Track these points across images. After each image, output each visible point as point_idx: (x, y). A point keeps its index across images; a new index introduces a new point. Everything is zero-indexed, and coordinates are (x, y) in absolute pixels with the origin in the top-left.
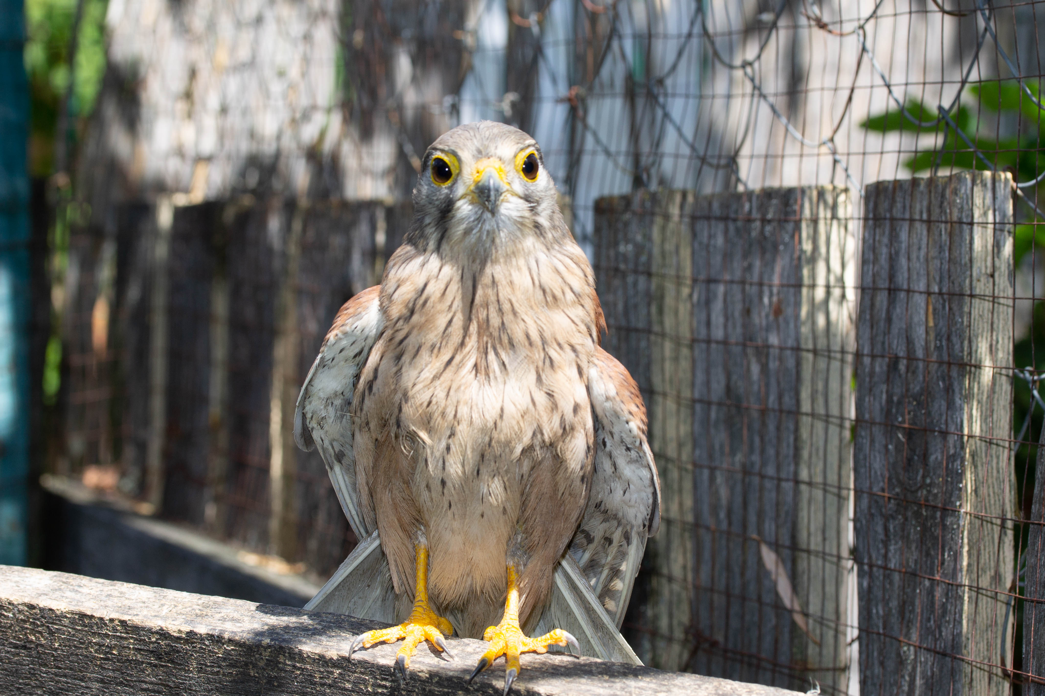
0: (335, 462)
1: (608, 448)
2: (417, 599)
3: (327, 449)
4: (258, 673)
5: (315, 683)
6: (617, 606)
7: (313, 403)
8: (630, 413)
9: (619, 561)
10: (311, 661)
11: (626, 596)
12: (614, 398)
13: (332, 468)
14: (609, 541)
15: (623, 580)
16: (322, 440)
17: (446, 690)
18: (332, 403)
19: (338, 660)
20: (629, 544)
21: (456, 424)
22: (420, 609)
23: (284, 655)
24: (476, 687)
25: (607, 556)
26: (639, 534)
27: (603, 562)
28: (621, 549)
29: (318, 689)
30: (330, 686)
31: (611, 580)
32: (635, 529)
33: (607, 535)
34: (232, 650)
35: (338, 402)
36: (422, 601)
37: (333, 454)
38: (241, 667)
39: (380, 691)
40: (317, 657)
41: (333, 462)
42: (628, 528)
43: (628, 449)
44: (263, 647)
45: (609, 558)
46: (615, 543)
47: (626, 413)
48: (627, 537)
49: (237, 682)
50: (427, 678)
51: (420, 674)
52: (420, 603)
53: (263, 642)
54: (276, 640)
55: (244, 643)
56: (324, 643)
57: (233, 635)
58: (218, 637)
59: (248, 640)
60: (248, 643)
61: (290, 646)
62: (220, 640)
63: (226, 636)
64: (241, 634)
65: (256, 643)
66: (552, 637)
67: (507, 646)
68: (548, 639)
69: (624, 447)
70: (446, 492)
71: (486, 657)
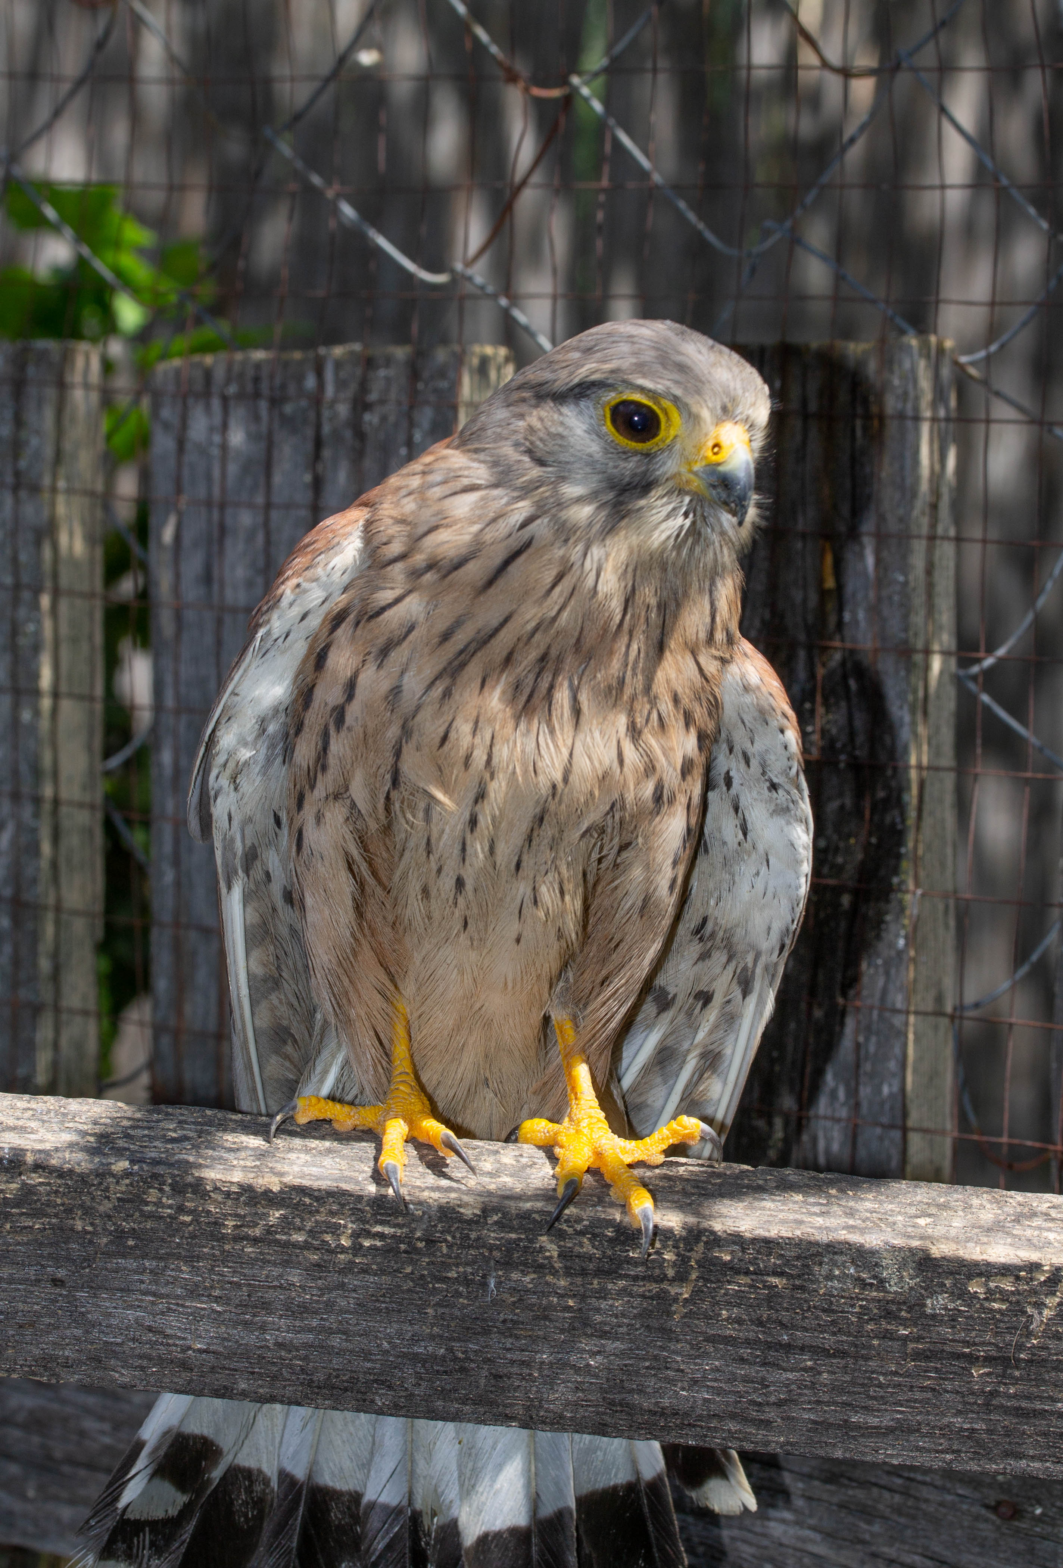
0: (240, 871)
1: (735, 788)
2: (396, 1072)
3: (232, 839)
4: (92, 1224)
5: (223, 1238)
7: (236, 730)
9: (720, 1034)
10: (220, 1198)
13: (230, 886)
14: (702, 997)
15: (723, 1075)
16: (230, 818)
17: (513, 1236)
18: (265, 730)
19: (281, 1191)
20: (745, 993)
21: (487, 776)
22: (403, 1088)
23: (161, 1190)
24: (579, 1227)
25: (696, 1031)
27: (687, 1044)
28: (729, 1008)
29: (227, 1247)
30: (255, 1241)
32: (763, 958)
33: (702, 987)
34: (41, 1184)
35: (273, 727)
36: (407, 1074)
37: (240, 853)
38: (56, 1216)
39: (367, 1244)
40: (235, 1189)
41: (235, 873)
42: (749, 959)
43: (774, 787)
44: (113, 1175)
45: (701, 1035)
46: (717, 999)
48: (743, 981)
49: (41, 1244)
50: (475, 1215)
51: (462, 1210)
52: (404, 1077)
53: (113, 1167)
54: (139, 1161)
55: (71, 1171)
56: (235, 1162)
57: (43, 1156)
58: (10, 1161)
59: (79, 1165)
60: (78, 1170)
61: (176, 1172)
62: (14, 1167)
63: (30, 1158)
64: (60, 1155)
65: (96, 1170)
66: (674, 1133)
67: (599, 1155)
68: (668, 1138)
69: (768, 784)
70: (461, 900)
71: (573, 1174)
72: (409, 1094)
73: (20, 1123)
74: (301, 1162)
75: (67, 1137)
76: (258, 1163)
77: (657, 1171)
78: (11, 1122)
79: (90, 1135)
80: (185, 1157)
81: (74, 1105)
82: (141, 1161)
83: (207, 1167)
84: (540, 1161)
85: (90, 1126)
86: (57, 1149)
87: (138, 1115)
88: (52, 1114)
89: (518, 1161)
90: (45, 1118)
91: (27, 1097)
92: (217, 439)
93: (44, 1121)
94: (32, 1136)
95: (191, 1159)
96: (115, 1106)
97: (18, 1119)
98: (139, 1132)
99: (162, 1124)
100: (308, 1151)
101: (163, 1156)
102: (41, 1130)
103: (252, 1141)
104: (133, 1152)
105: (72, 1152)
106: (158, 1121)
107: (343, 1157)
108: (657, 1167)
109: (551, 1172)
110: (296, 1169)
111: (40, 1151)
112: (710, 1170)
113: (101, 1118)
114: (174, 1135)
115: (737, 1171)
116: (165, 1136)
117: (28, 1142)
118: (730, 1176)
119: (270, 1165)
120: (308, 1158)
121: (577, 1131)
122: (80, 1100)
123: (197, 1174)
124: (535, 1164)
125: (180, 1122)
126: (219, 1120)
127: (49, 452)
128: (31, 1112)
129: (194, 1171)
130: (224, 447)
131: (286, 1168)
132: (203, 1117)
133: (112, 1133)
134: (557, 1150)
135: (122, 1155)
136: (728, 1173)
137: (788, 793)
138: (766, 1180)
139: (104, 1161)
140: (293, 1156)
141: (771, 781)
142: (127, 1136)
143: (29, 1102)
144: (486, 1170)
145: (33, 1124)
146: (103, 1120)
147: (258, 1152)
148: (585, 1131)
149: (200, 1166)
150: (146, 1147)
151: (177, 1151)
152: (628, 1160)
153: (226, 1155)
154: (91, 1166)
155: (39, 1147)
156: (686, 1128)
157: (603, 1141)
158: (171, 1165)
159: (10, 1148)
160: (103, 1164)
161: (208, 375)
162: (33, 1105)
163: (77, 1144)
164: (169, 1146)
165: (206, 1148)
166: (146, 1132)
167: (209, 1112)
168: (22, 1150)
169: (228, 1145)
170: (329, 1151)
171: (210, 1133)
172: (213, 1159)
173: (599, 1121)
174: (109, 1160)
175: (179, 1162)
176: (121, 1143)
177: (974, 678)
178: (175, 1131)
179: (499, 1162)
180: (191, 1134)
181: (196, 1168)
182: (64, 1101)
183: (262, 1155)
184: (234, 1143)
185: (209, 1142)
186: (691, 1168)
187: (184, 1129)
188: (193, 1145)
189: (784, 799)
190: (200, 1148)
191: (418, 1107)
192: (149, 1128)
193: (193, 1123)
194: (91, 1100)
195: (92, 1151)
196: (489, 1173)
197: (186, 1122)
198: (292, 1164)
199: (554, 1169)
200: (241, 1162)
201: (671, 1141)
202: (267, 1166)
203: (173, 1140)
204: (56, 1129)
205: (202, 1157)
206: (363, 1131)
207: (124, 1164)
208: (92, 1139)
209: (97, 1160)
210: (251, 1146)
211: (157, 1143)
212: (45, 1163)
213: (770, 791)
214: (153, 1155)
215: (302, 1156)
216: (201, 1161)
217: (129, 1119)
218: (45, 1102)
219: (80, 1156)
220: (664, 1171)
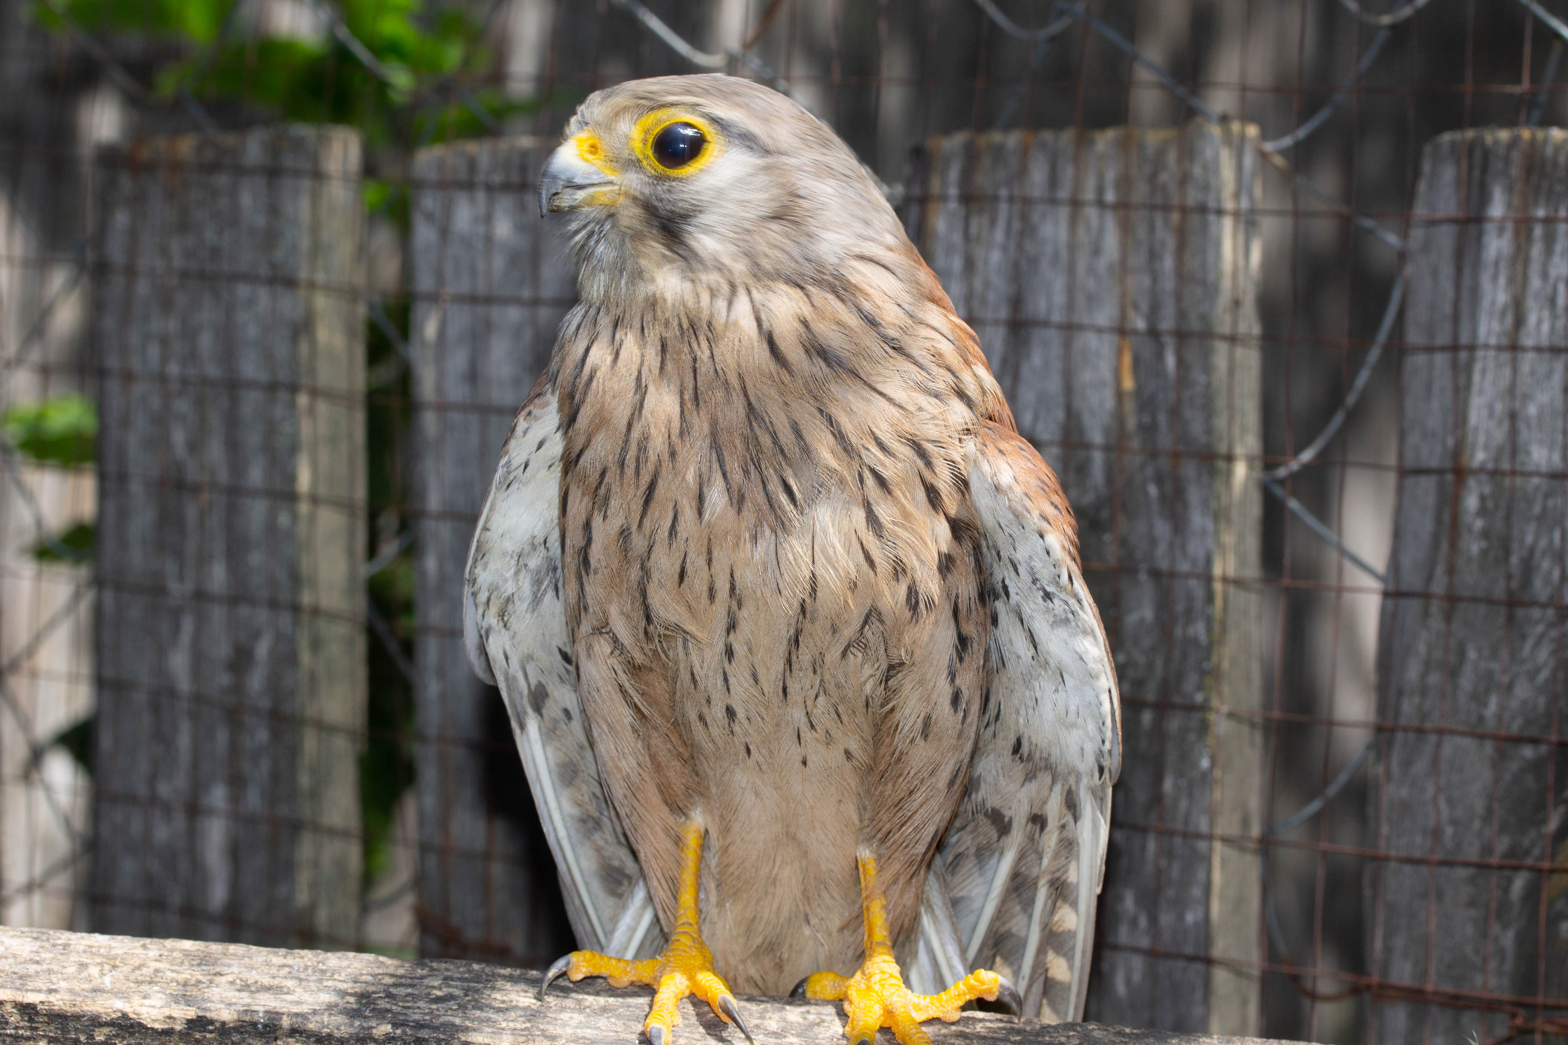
0: (530, 710)
1: (1014, 598)
2: (680, 922)
3: (515, 678)
6: (1071, 967)
7: (492, 566)
8: (1045, 518)
9: (1062, 861)
11: (1085, 940)
12: (1010, 488)
13: (522, 727)
14: (1038, 820)
15: (1074, 905)
16: (507, 658)
18: (526, 565)
20: (1076, 818)
22: (684, 939)
25: (1041, 858)
26: (1093, 791)
27: (1035, 872)
28: (1065, 834)
31: (1053, 910)
32: (1085, 781)
33: (1036, 810)
35: (534, 562)
36: (690, 924)
37: (526, 692)
41: (526, 713)
42: (1072, 780)
43: (1047, 596)
44: (375, 1040)
45: (1046, 861)
46: (1052, 823)
47: (1036, 514)
48: (1071, 804)
52: (686, 929)
53: (374, 1031)
54: (402, 1025)
55: (330, 1036)
56: (504, 1025)
57: (300, 1020)
58: (265, 1026)
59: (338, 1029)
60: (337, 1034)
61: (442, 1036)
62: (269, 1032)
63: (286, 1022)
64: (318, 1018)
65: (357, 1034)
66: (971, 988)
67: (889, 1012)
68: (965, 994)
69: (1041, 593)
70: (737, 728)
71: (864, 1034)
72: (690, 947)
73: (276, 982)
74: (573, 1023)
75: (327, 998)
76: (528, 1025)
77: (953, 1028)
78: (266, 981)
79: (351, 995)
80: (451, 1019)
81: (334, 960)
82: (403, 1024)
83: (475, 1030)
84: (828, 1018)
85: (350, 985)
86: (315, 1012)
87: (401, 971)
88: (310, 971)
89: (805, 1019)
90: (303, 976)
91: (282, 951)
92: (481, 229)
93: (301, 980)
94: (289, 997)
95: (457, 1021)
96: (377, 961)
97: (274, 977)
98: (402, 991)
99: (426, 981)
100: (581, 1010)
101: (427, 1018)
102: (298, 990)
103: (522, 999)
104: (395, 1014)
105: (330, 1014)
106: (422, 977)
107: (618, 1016)
108: (953, 1024)
109: (840, 1031)
110: (569, 1031)
111: (297, 1015)
112: (1009, 1025)
113: (362, 975)
114: (439, 993)
115: (1038, 1027)
116: (429, 994)
117: (284, 1004)
118: (1030, 1033)
119: (542, 1027)
120: (581, 1018)
121: (869, 988)
122: (339, 954)
123: (463, 1039)
124: (823, 1021)
125: (445, 979)
126: (487, 975)
127: (305, 243)
128: (287, 969)
129: (460, 1035)
130: (489, 239)
131: (559, 1031)
132: (470, 972)
133: (374, 993)
134: (846, 1006)
135: (384, 1018)
136: (1028, 1028)
137: (1066, 603)
138: (1068, 1037)
139: (365, 1025)
140: (565, 1016)
141: (1045, 591)
142: (390, 996)
143: (285, 957)
144: (770, 1029)
145: (290, 983)
146: (364, 978)
147: (529, 1013)
148: (877, 987)
149: (467, 1029)
150: (409, 1008)
151: (442, 1012)
152: (922, 1017)
153: (494, 1016)
154: (351, 1030)
155: (295, 1009)
156: (983, 983)
157: (895, 999)
158: (436, 1029)
159: (266, 1012)
160: (363, 1028)
161: (472, 164)
162: (290, 961)
163: (336, 1005)
164: (434, 1006)
165: (474, 1008)
166: (409, 990)
167: (476, 967)
168: (277, 1013)
169: (497, 1004)
170: (604, 1010)
171: (477, 991)
172: (481, 1021)
173: (891, 976)
174: (370, 1024)
175: (443, 1024)
176: (383, 1004)
177: (1281, 482)
178: (440, 989)
179: (784, 1020)
180: (457, 992)
181: (463, 1031)
182: (321, 955)
183: (532, 1015)
184: (503, 1002)
185: (476, 1000)
186: (989, 1024)
187: (450, 986)
188: (459, 1005)
189: (1061, 609)
190: (466, 1008)
191: (699, 962)
192: (412, 986)
193: (460, 979)
194: (351, 954)
195: (353, 1014)
196: (774, 1033)
197: (452, 979)
198: (564, 1026)
199: (844, 1027)
200: (511, 1025)
201: (968, 997)
202: (538, 1028)
203: (438, 1000)
204: (315, 988)
205: (468, 1019)
206: (640, 986)
207: (387, 1028)
208: (352, 999)
209: (357, 1023)
210: (521, 1005)
211: (421, 1004)
212: (302, 1028)
213: (1045, 601)
214: (417, 1017)
215: (575, 1016)
216: (468, 1023)
217: (392, 976)
218: (302, 957)
219: (340, 1019)
220: (960, 1028)
